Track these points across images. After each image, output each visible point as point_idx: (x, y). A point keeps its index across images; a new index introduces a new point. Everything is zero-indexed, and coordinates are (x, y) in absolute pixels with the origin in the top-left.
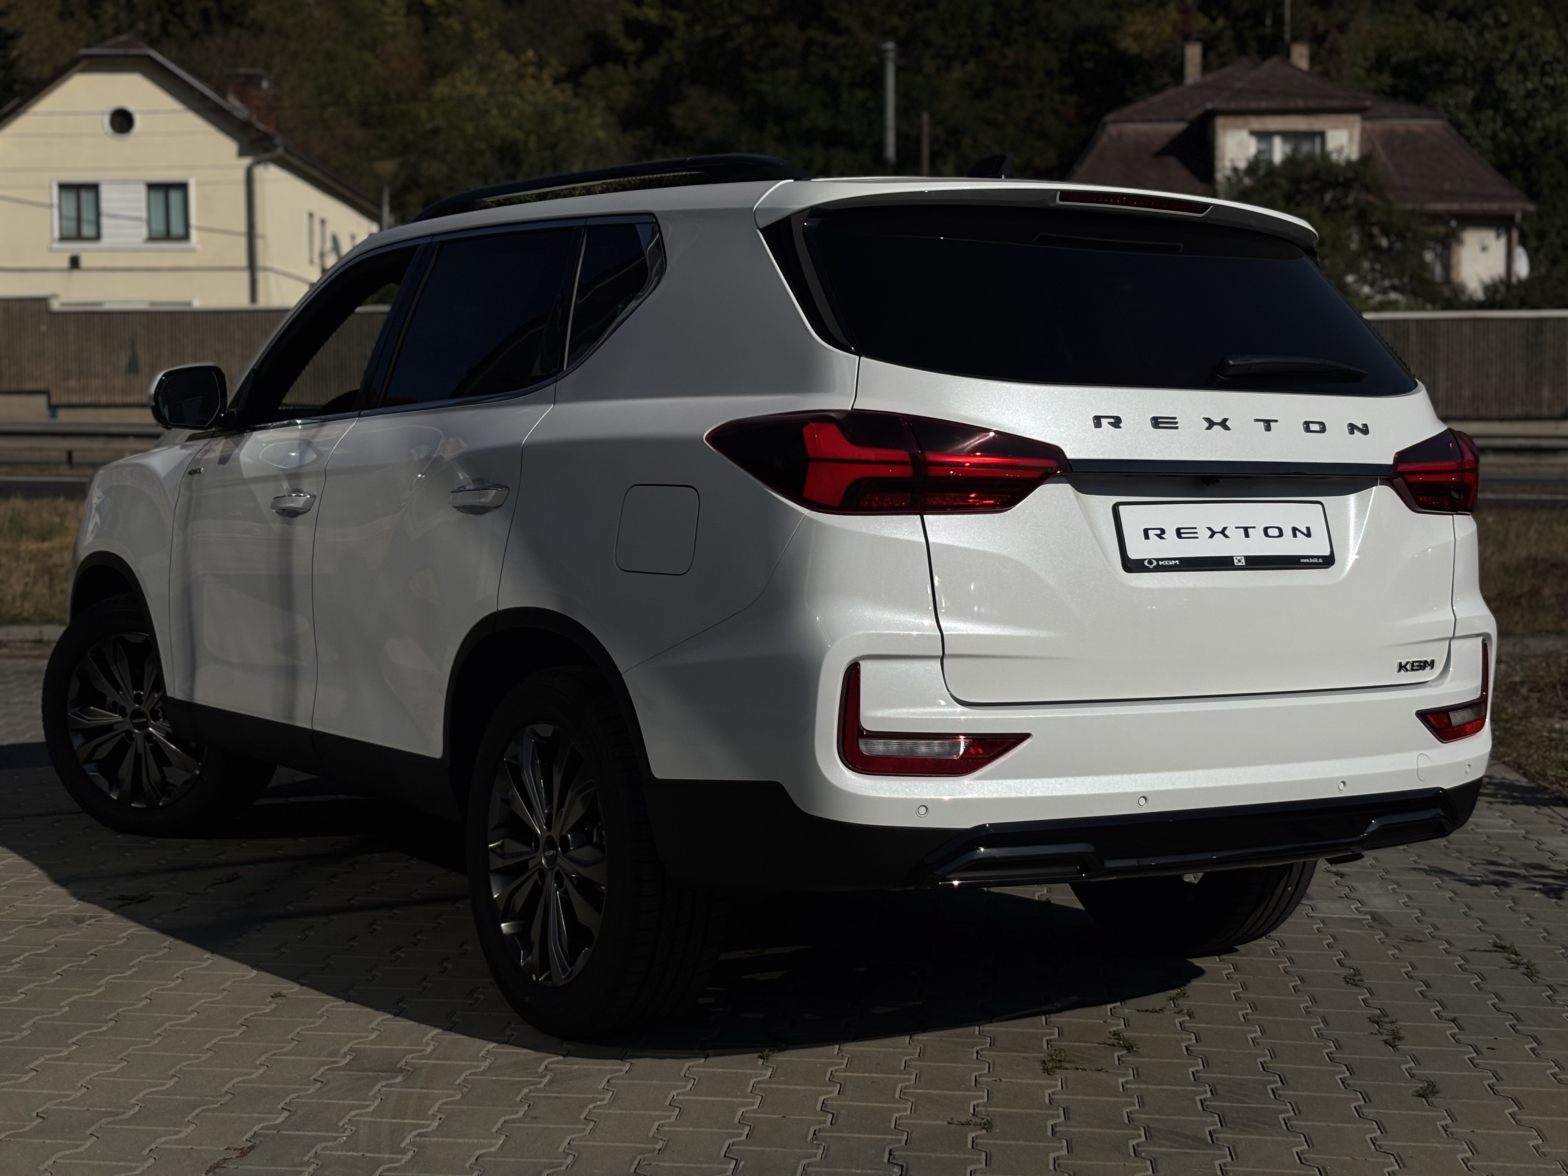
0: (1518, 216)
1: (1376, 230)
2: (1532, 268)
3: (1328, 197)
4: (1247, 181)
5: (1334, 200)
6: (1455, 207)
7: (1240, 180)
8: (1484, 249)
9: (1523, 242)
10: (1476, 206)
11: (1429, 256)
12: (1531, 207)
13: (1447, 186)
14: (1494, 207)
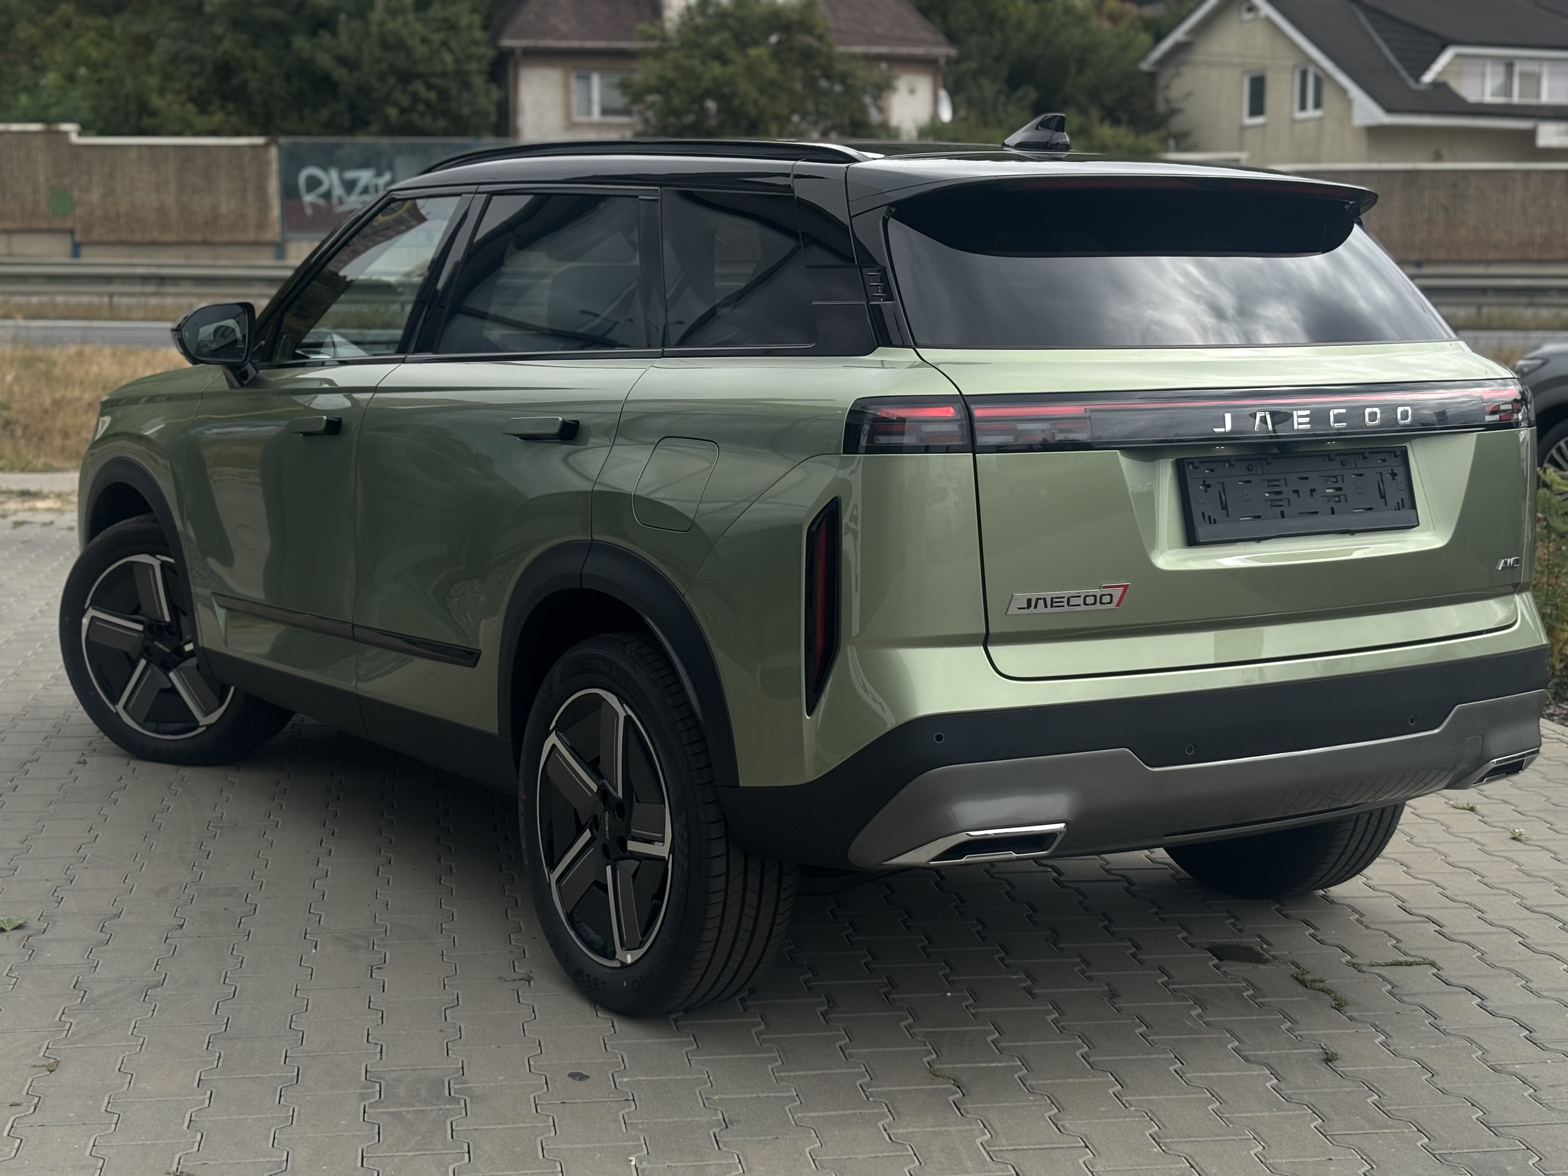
0: (942, 61)
1: (817, 73)
2: (955, 111)
3: (774, 39)
4: (699, 20)
5: (779, 42)
6: (884, 50)
7: (692, 19)
8: (912, 91)
9: (946, 87)
10: (904, 50)
11: (868, 100)
12: (953, 52)
13: (878, 30)
14: (920, 51)
